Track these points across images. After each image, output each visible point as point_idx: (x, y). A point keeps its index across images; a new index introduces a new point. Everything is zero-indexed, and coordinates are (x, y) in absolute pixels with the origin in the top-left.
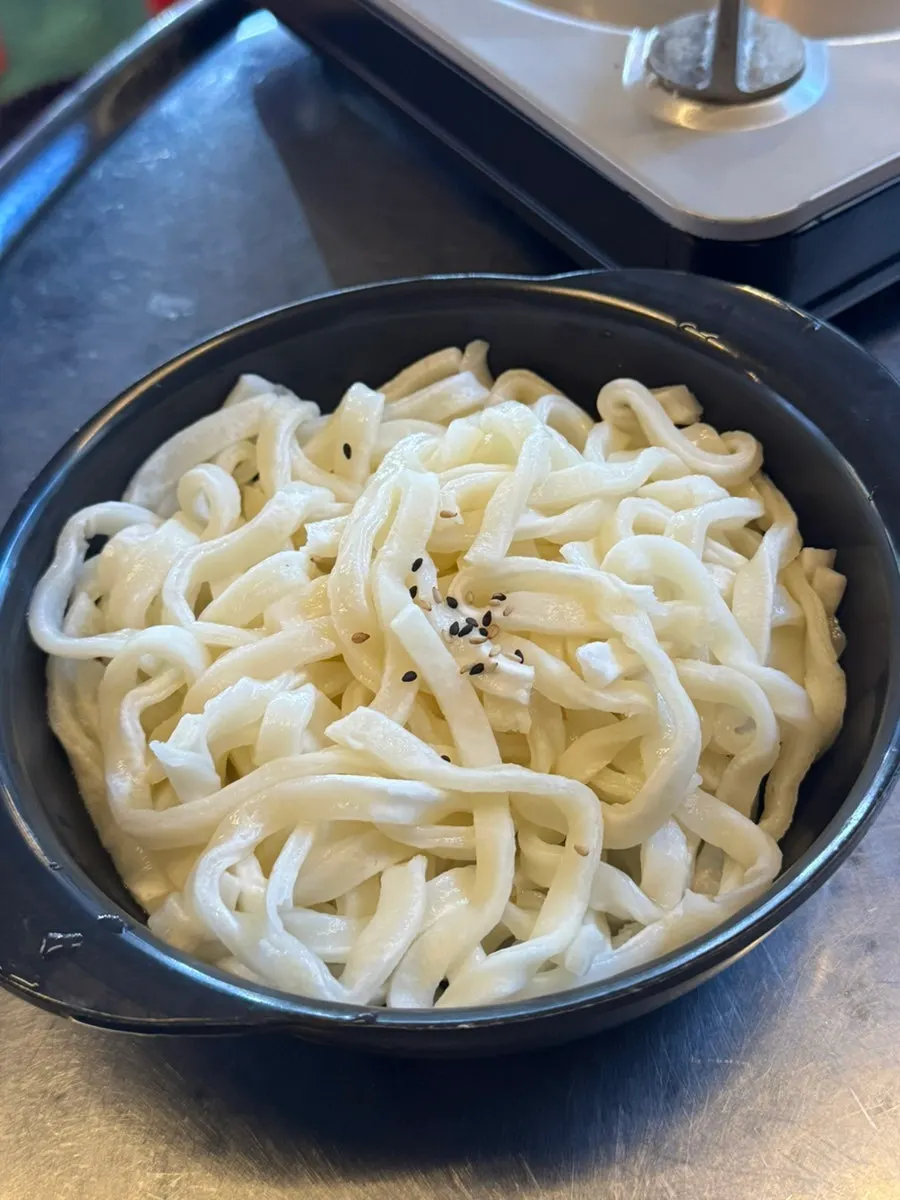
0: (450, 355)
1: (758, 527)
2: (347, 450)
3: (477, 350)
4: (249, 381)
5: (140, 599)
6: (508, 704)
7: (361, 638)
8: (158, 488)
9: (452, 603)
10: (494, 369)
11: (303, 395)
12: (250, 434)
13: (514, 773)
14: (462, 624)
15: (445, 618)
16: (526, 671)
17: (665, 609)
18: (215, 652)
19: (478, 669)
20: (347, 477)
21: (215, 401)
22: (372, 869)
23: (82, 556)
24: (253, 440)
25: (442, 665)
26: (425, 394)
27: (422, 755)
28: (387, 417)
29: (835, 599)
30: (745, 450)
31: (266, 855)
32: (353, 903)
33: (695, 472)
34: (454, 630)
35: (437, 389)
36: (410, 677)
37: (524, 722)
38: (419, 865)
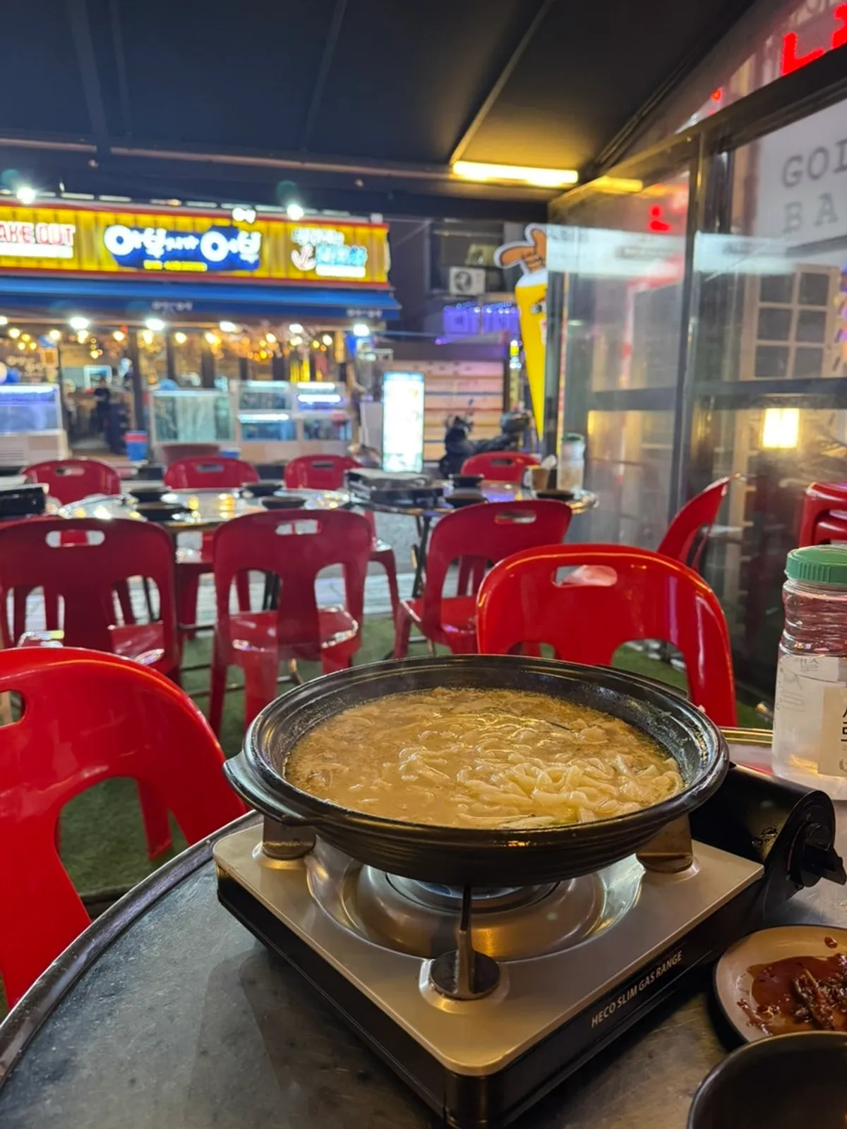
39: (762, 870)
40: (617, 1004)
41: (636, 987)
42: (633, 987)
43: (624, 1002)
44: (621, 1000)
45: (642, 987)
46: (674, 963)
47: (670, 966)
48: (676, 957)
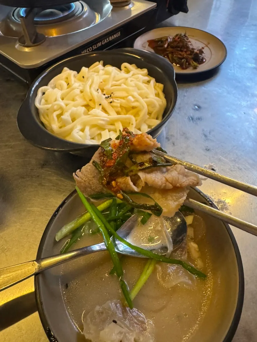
0: (97, 63)
1: (149, 82)
2: (83, 77)
3: (102, 62)
4: (66, 69)
5: (53, 99)
6: (117, 107)
7: (90, 100)
8: (53, 85)
9: (104, 95)
10: (104, 65)
11: (74, 70)
12: (66, 77)
13: (119, 116)
14: (107, 97)
15: (104, 97)
16: (119, 101)
17: (139, 91)
18: (67, 105)
19: (111, 102)
20: (83, 81)
21: (60, 72)
22: (99, 132)
23: (42, 95)
24: (67, 78)
25: (105, 103)
26: (94, 68)
27: (104, 115)
28: (89, 72)
29: (162, 89)
30: (145, 71)
31: (83, 130)
32: (96, 138)
33: (138, 74)
34: (106, 98)
35: (96, 67)
36: (100, 105)
37: (119, 109)
38: (107, 130)
39: (155, 5)
40: (93, 48)
41: (100, 43)
42: (99, 43)
43: (96, 48)
44: (94, 47)
45: (103, 43)
46: (117, 36)
47: (116, 37)
48: (118, 34)
